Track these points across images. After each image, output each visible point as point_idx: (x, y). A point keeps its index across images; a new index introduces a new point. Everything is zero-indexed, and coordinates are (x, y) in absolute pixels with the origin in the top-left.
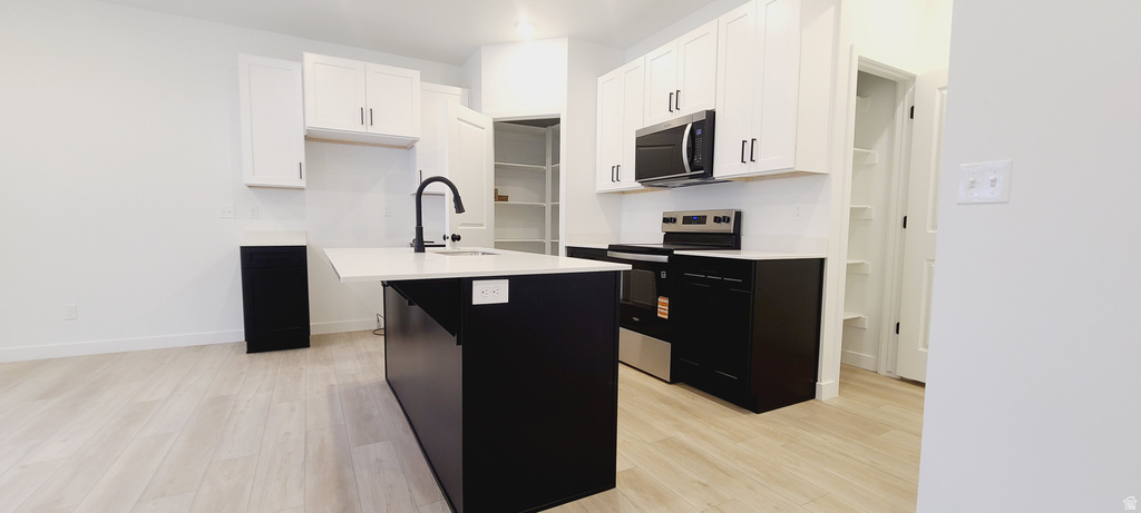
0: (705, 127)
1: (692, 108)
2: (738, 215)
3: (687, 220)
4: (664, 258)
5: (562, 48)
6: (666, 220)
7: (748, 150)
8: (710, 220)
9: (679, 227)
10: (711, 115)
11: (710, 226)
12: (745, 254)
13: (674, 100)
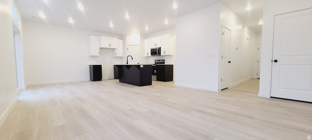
0: (160, 49)
1: (158, 47)
2: (164, 60)
3: (158, 61)
4: (155, 65)
5: (139, 35)
6: (155, 61)
7: (165, 52)
8: (161, 60)
9: (157, 62)
10: (160, 47)
11: (161, 61)
12: (165, 64)
13: (156, 45)
